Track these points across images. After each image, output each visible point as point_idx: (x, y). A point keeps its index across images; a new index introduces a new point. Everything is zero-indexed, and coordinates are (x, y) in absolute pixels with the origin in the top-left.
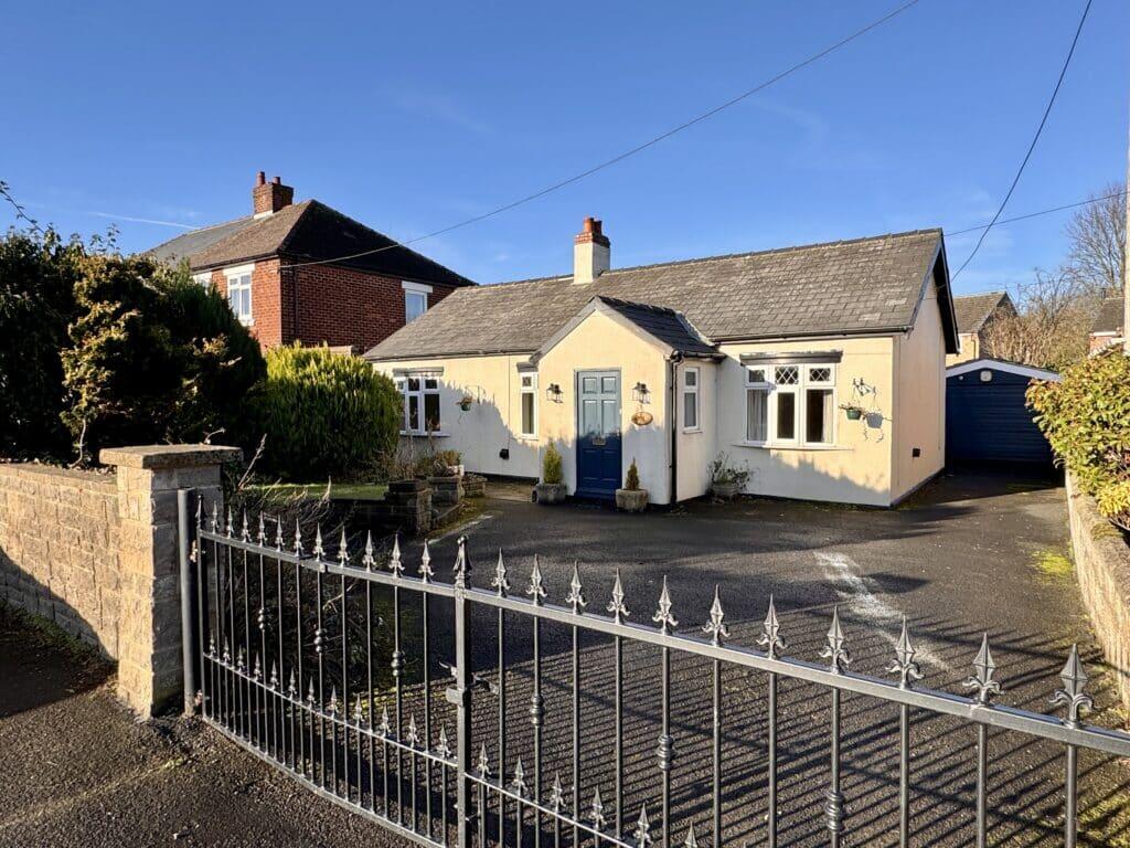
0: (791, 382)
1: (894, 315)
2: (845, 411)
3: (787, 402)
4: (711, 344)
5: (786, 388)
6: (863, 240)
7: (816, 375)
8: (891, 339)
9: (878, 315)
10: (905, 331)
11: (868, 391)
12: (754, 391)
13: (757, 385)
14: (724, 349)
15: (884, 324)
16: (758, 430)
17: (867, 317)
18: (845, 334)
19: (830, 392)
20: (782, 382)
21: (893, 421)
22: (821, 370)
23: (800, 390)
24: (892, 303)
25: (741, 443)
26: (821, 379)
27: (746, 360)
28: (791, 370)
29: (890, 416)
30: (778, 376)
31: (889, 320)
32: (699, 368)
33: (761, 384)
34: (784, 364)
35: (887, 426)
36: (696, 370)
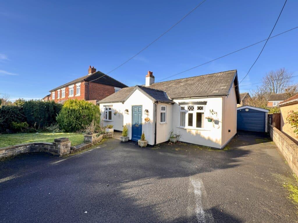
0: (192, 110)
1: (223, 91)
2: (207, 119)
3: (191, 116)
4: (171, 99)
5: (191, 112)
6: (215, 73)
7: (199, 108)
8: (222, 98)
9: (218, 91)
10: (226, 95)
11: (215, 113)
12: (183, 113)
13: (183, 111)
14: (175, 101)
15: (220, 94)
16: (183, 124)
17: (214, 92)
18: (208, 96)
19: (203, 113)
20: (190, 110)
21: (222, 123)
22: (201, 107)
23: (195, 112)
24: (222, 88)
25: (178, 127)
26: (200, 109)
27: (180, 104)
28: (192, 107)
29: (221, 121)
30: (188, 108)
31: (221, 92)
32: (166, 106)
33: (184, 110)
34: (191, 105)
35: (220, 124)
36: (165, 106)
